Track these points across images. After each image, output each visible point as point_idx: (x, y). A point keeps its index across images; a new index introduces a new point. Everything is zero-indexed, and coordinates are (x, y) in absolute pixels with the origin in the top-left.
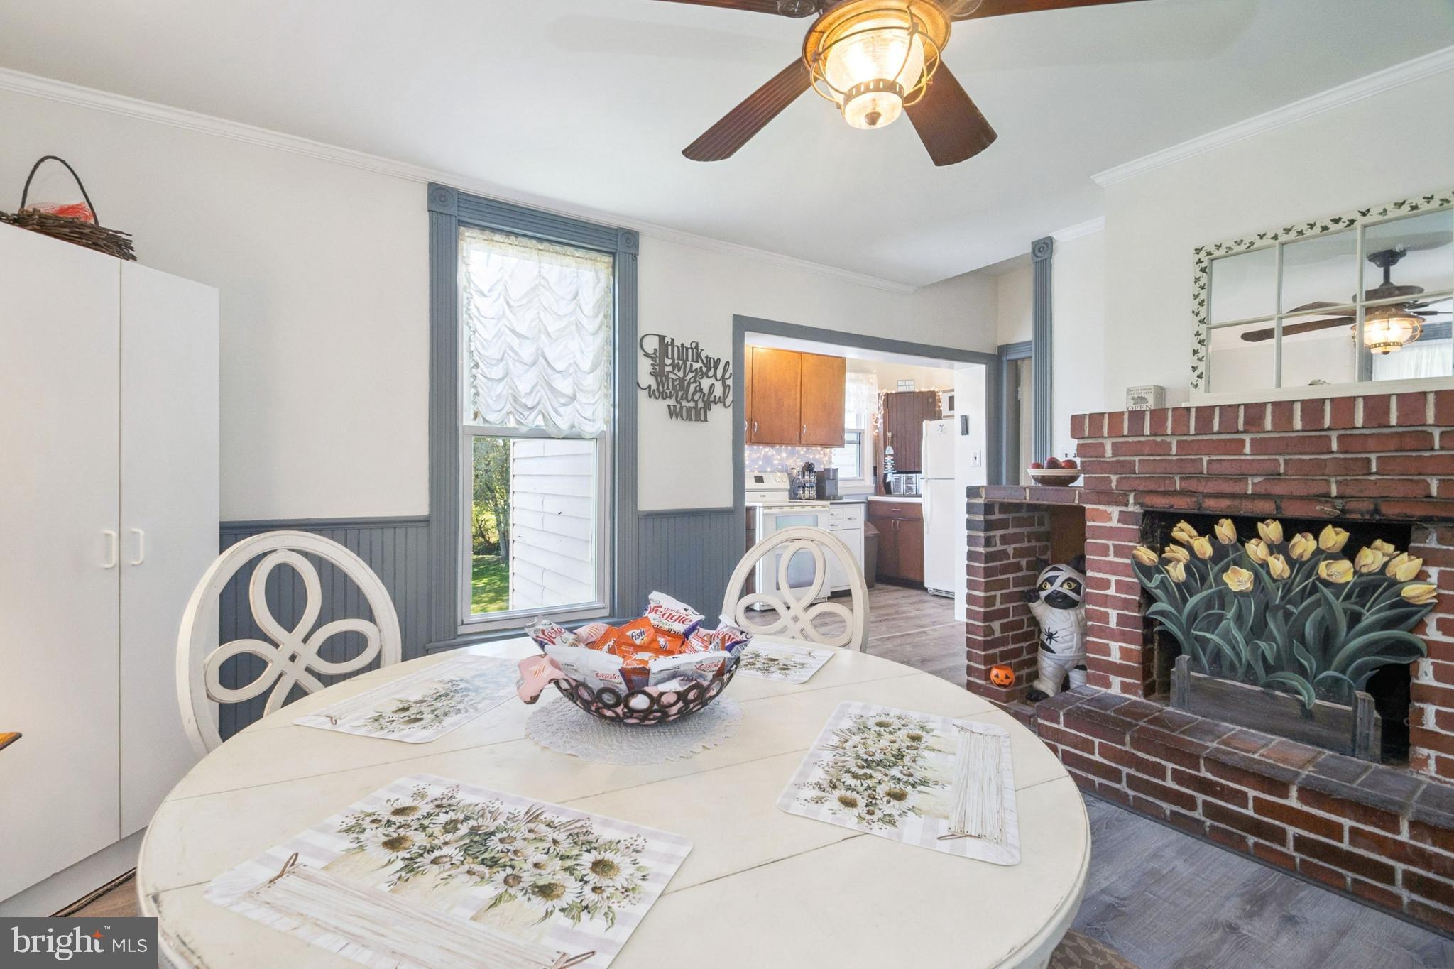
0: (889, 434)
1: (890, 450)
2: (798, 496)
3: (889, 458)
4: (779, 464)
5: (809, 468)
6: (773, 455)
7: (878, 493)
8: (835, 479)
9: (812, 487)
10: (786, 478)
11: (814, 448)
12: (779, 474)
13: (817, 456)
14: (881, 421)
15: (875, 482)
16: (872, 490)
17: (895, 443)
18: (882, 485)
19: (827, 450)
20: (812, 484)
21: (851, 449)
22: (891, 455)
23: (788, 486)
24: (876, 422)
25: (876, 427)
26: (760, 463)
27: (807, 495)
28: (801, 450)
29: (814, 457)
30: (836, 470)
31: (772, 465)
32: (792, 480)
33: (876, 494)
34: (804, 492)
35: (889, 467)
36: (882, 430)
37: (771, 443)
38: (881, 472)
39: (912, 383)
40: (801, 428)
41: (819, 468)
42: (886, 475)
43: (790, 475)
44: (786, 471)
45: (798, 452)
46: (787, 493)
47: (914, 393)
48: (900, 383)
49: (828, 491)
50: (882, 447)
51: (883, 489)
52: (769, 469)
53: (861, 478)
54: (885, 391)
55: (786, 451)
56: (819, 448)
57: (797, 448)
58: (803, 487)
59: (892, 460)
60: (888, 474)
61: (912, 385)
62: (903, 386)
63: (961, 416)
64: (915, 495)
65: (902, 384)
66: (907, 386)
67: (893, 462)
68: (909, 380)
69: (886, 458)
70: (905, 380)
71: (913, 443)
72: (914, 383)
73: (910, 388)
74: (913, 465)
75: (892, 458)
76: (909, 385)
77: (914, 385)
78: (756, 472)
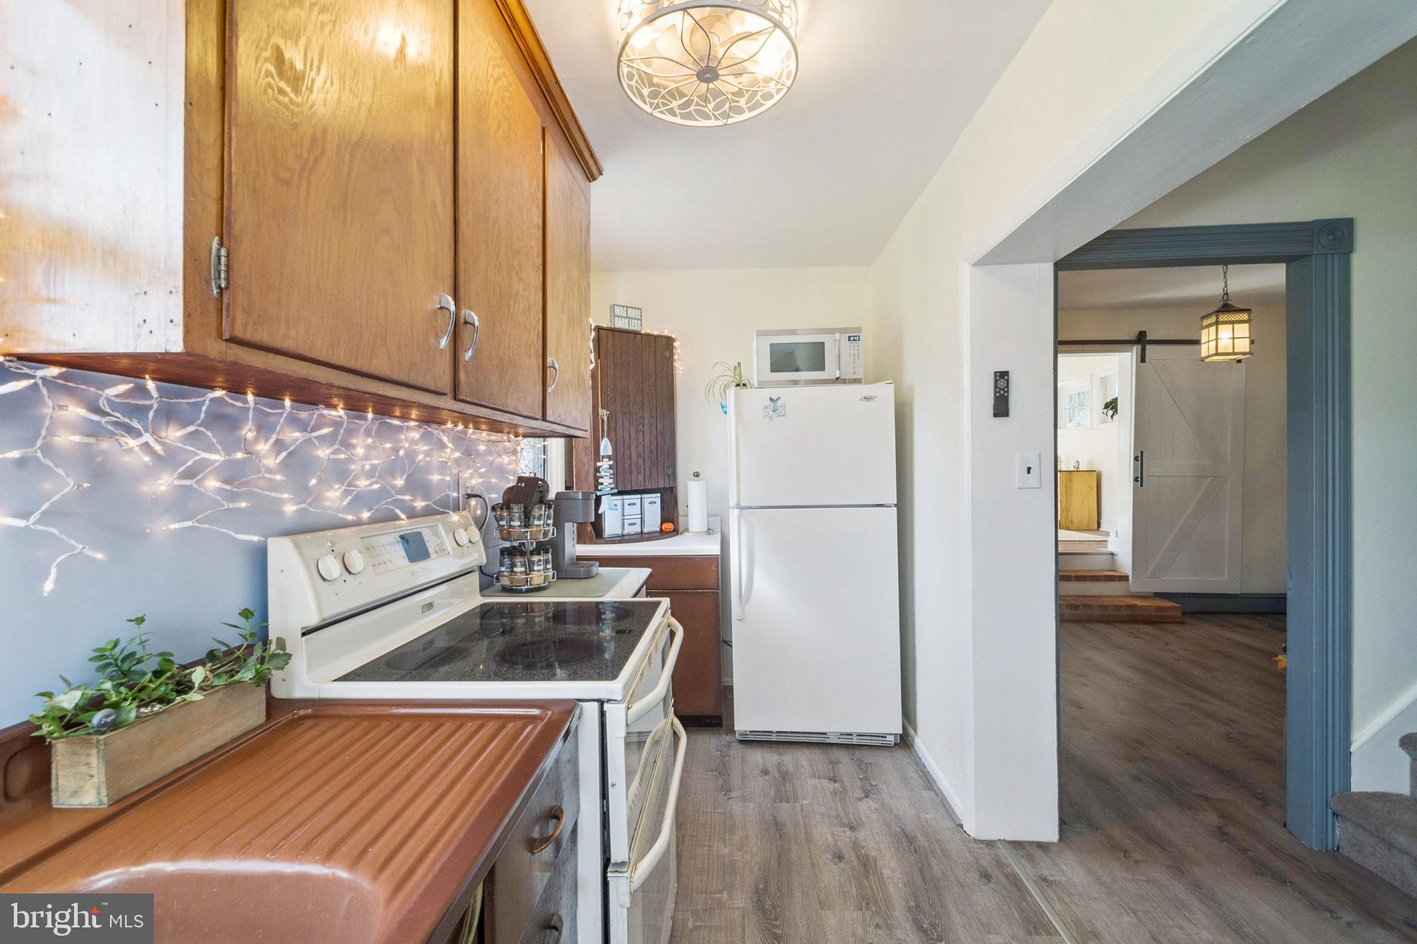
0: (603, 413)
1: (606, 447)
3: (605, 464)
5: (536, 492)
9: (545, 550)
12: (456, 518)
22: (609, 457)
23: (479, 555)
34: (528, 568)
35: (606, 481)
39: (637, 313)
42: (597, 499)
47: (640, 334)
48: (617, 311)
51: (591, 529)
54: (595, 322)
58: (522, 553)
59: (611, 467)
60: (603, 497)
61: (638, 319)
62: (622, 317)
63: (996, 373)
64: (642, 537)
65: (621, 314)
66: (629, 318)
67: (611, 471)
68: (632, 308)
69: (599, 464)
70: (627, 307)
71: (641, 434)
72: (641, 316)
73: (633, 324)
74: (641, 478)
75: (611, 462)
76: (632, 318)
77: (641, 320)
78: (403, 520)
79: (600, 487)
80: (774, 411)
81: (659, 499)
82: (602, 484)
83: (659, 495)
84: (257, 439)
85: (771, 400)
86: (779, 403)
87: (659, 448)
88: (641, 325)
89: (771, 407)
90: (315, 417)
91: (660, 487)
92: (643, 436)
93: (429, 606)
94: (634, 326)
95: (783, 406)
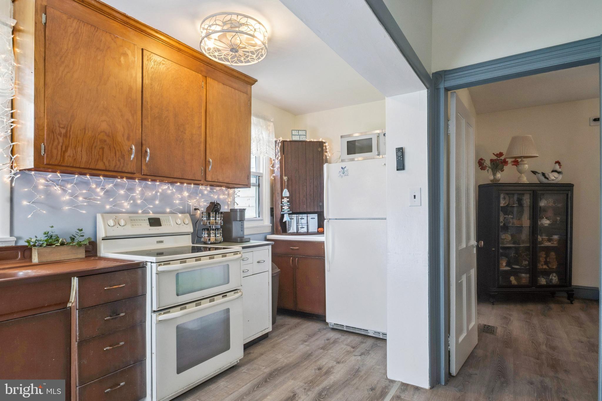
0: (285, 178)
1: (286, 193)
2: (202, 240)
3: (285, 200)
4: (180, 204)
5: (214, 208)
6: (173, 193)
7: (274, 231)
8: (242, 220)
9: (218, 229)
10: (188, 220)
11: (218, 188)
12: (180, 215)
13: (222, 197)
14: (278, 165)
15: (272, 222)
16: (269, 230)
17: (290, 187)
18: (279, 224)
19: (231, 191)
20: (219, 227)
21: (252, 191)
22: (288, 197)
23: (190, 229)
24: (273, 166)
25: (273, 172)
26: (157, 202)
27: (213, 239)
28: (205, 190)
29: (218, 198)
30: (242, 211)
31: (172, 205)
32: (195, 222)
33: (273, 233)
34: (209, 235)
35: (286, 208)
36: (279, 174)
37: (172, 179)
38: (278, 213)
39: (304, 133)
40: (206, 163)
41: (225, 209)
42: (282, 216)
43: (193, 217)
44: (189, 212)
45: (201, 192)
46: (190, 236)
47: (306, 142)
48: (294, 133)
49: (235, 232)
50: (279, 190)
51: (280, 228)
52: (168, 210)
53: (260, 218)
54: (281, 139)
55: (188, 190)
56: (224, 189)
57: (201, 187)
58: (208, 230)
59: (288, 202)
60: (285, 215)
61: (304, 135)
62: (296, 135)
63: (396, 148)
64: (308, 233)
65: (296, 134)
66: (300, 135)
67: (289, 204)
68: (301, 130)
69: (283, 200)
70: (298, 130)
71: (305, 187)
72: (306, 133)
73: (302, 138)
74: (305, 206)
75: (288, 200)
76: (301, 135)
77: (306, 135)
78: (151, 213)
79: (283, 210)
80: (343, 173)
81: (317, 217)
82: (284, 209)
83: (317, 215)
84: (96, 188)
85: (342, 168)
86: (345, 169)
87: (315, 193)
88: (306, 137)
89: (342, 171)
90: (115, 181)
91: (315, 211)
92: (306, 188)
93: (162, 242)
94: (303, 138)
95: (347, 170)
